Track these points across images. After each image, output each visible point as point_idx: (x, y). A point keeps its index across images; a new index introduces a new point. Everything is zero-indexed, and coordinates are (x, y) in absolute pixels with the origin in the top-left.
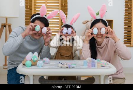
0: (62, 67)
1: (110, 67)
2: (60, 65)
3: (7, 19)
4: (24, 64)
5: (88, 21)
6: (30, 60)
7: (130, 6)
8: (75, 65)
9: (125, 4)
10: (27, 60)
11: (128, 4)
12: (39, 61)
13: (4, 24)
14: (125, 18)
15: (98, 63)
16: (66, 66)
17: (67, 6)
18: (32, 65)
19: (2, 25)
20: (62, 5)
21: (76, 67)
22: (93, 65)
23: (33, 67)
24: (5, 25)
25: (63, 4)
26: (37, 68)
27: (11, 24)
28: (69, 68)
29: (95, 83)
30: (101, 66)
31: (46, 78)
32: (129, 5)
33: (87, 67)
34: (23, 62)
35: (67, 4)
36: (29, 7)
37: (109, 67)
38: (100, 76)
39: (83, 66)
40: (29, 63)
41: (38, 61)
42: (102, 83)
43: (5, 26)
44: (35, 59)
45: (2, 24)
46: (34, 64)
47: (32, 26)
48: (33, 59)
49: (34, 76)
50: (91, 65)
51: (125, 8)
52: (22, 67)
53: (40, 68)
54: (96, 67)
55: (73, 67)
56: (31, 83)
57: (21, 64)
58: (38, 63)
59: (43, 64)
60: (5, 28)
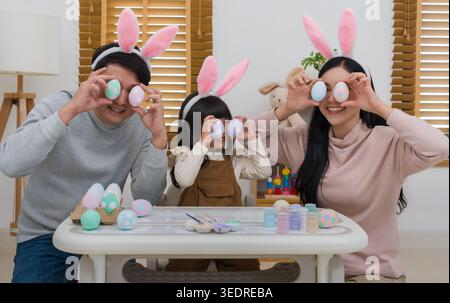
0: (195, 231)
1: (348, 231)
2: (191, 223)
3: (20, 78)
4: (77, 222)
5: (276, 86)
6: (97, 209)
7: (408, 38)
8: (236, 224)
9: (393, 30)
10: (85, 209)
11: (403, 31)
12: (124, 212)
13: (14, 94)
14: (392, 76)
15: (310, 218)
16: (207, 226)
17: (210, 38)
18: (101, 224)
19: (5, 99)
20: (194, 33)
21: (241, 230)
22: (295, 224)
23: (106, 229)
24: (16, 97)
25: (199, 33)
26: (117, 232)
27: (34, 95)
28: (220, 233)
29: (301, 280)
30: (320, 227)
31: (145, 266)
32: (405, 33)
33: (275, 229)
34: (74, 216)
35: (211, 31)
36: (90, 41)
37: (344, 230)
38: (316, 256)
39: (264, 225)
40: (91, 217)
41: (120, 211)
42: (323, 279)
43: (15, 101)
44: (113, 205)
45: (6, 94)
46: (108, 220)
47: (96, 82)
48: (104, 205)
49: (107, 257)
50: (288, 222)
51: (395, 43)
52: (72, 231)
53: (129, 232)
54: (303, 231)
55: (230, 231)
56: (100, 279)
57: (68, 220)
58: (120, 218)
59: (135, 221)
60: (14, 107)
